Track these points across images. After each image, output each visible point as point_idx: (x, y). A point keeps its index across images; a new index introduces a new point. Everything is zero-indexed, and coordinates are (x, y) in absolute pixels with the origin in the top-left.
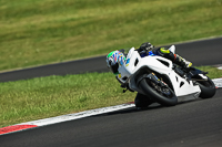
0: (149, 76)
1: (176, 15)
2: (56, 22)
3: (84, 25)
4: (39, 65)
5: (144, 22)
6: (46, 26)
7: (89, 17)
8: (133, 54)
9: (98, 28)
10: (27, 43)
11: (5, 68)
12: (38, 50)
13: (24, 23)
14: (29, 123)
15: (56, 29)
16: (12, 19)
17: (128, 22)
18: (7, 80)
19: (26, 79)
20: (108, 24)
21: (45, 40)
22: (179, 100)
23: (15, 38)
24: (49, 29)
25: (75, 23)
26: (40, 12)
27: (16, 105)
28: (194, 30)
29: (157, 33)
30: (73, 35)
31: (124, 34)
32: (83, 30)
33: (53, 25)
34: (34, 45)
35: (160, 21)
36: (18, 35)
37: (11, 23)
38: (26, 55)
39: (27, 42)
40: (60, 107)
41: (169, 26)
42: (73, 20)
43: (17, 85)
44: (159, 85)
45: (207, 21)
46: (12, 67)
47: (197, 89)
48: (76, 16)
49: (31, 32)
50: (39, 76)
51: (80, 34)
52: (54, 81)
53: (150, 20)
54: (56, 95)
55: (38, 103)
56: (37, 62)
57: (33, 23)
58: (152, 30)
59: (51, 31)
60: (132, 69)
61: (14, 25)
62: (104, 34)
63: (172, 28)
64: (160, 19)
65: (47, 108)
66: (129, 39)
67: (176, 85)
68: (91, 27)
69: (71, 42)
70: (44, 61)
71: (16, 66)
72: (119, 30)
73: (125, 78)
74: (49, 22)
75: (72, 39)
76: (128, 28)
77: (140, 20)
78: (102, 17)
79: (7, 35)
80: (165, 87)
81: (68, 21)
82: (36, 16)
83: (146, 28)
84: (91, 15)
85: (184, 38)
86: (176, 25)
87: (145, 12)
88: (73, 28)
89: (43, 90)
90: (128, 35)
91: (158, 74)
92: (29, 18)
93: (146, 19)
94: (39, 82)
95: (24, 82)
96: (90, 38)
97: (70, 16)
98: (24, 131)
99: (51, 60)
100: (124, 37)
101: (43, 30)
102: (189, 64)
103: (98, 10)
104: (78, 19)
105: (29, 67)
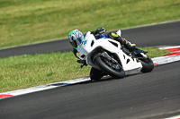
0: (103, 54)
1: (124, 6)
2: (26, 11)
3: (49, 14)
4: (13, 46)
5: (98, 12)
6: (19, 15)
7: (53, 8)
8: (90, 37)
9: (60, 17)
12: (12, 34)
14: (6, 93)
15: (26, 17)
17: (85, 11)
20: (68, 13)
21: (17, 26)
22: (126, 74)
24: (21, 17)
25: (43, 12)
26: (14, 4)
28: (139, 18)
29: (109, 20)
30: (40, 22)
31: (82, 21)
32: (49, 17)
33: (25, 14)
34: (9, 30)
35: (111, 10)
38: (2, 38)
39: (4, 28)
40: (31, 80)
42: (40, 10)
44: (111, 61)
45: (149, 11)
47: (139, 65)
48: (43, 7)
49: (6, 20)
50: (13, 55)
51: (46, 20)
52: (26, 60)
53: (103, 10)
54: (27, 70)
55: (13, 77)
56: (11, 44)
57: (8, 12)
58: (104, 18)
59: (23, 19)
60: (89, 49)
62: (66, 21)
63: (121, 16)
64: (111, 8)
65: (20, 81)
66: (86, 25)
67: (123, 62)
68: (55, 15)
69: (39, 28)
70: (17, 43)
72: (78, 17)
74: (21, 12)
75: (40, 25)
76: (85, 16)
77: (95, 10)
78: (63, 7)
80: (115, 63)
81: (36, 11)
82: (10, 7)
83: (100, 16)
84: (55, 6)
85: (131, 25)
86: (124, 14)
87: (99, 3)
88: (40, 16)
89: (17, 67)
90: (85, 22)
91: (109, 53)
92: (5, 9)
93: (99, 9)
94: (12, 60)
96: (54, 24)
97: (37, 7)
99: (23, 42)
100: (82, 23)
101: (16, 18)
103: (61, 2)
104: (45, 9)
105: (5, 48)
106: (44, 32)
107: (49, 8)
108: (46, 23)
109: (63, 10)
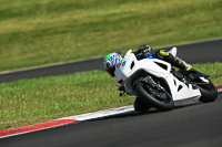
0: (145, 79)
1: (218, 11)
2: (97, 16)
3: (126, 20)
4: (80, 60)
5: (186, 17)
6: (88, 20)
7: (131, 12)
8: (130, 56)
9: (139, 23)
10: (69, 38)
11: (46, 62)
12: (79, 45)
13: (65, 17)
14: (70, 118)
15: (97, 24)
16: (54, 14)
17: (170, 17)
18: (48, 75)
19: (67, 74)
20: (149, 19)
21: (86, 35)
22: (176, 104)
23: (56, 32)
24: (91, 24)
25: (117, 18)
26: (82, 7)
27: (58, 100)
29: (198, 28)
30: (114, 29)
31: (166, 28)
32: (125, 24)
33: (95, 20)
34: (76, 40)
35: (202, 16)
36: (59, 30)
37: (52, 17)
38: (67, 50)
39: (69, 36)
40: (101, 102)
41: (210, 21)
42: (114, 15)
43: (59, 79)
46: (54, 61)
47: (197, 93)
48: (118, 11)
49: (72, 26)
50: (80, 71)
51: (122, 28)
52: (96, 76)
53: (192, 15)
54: (97, 90)
55: (79, 98)
56: (79, 57)
57: (75, 17)
58: (193, 25)
59: (92, 26)
60: (128, 72)
61: (56, 20)
62: (146, 29)
63: (214, 23)
64: (202, 14)
65: (88, 103)
66: (170, 34)
68: (133, 21)
69: (113, 37)
70: (86, 56)
71: (57, 60)
72: (161, 24)
73: (121, 82)
74: (91, 17)
75: (114, 33)
76: (170, 23)
77: (182, 15)
78: (143, 12)
79: (49, 29)
81: (109, 16)
82: (78, 11)
83: (188, 23)
84: (133, 9)
86: (217, 20)
87: (186, 7)
88: (115, 23)
89: (85, 85)
90: (170, 30)
91: (154, 78)
92: (70, 13)
93: (187, 14)
94: (80, 77)
95: (66, 77)
96: (131, 33)
97: (111, 11)
98: (65, 126)
99: (93, 54)
100: (165, 32)
101: (84, 25)
102: (189, 67)
103: (140, 5)
104: (120, 14)
105: (71, 62)
106: (119, 42)
107: (125, 13)
108: (121, 32)
109: (142, 15)
